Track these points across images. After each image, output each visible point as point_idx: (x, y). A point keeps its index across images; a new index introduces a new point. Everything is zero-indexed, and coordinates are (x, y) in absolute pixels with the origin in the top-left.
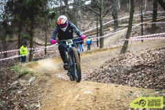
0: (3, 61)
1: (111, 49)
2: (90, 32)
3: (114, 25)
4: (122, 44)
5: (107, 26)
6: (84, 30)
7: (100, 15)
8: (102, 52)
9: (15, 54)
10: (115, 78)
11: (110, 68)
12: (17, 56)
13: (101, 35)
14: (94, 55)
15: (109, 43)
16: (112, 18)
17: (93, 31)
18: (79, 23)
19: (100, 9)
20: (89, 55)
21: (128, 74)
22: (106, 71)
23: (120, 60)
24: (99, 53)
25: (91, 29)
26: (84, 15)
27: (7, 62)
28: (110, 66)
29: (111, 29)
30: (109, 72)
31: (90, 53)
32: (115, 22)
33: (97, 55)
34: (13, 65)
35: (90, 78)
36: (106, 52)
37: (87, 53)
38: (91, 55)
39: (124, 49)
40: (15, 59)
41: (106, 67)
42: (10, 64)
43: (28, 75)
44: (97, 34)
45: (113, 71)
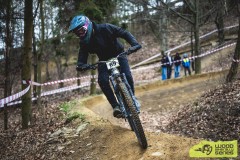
1: (213, 74)
2: (179, 50)
3: (218, 37)
4: (228, 67)
5: (208, 39)
6: (172, 46)
7: (194, 24)
8: (198, 80)
9: (74, 83)
10: (215, 122)
11: (208, 106)
12: (75, 87)
13: (197, 54)
14: (185, 83)
15: (211, 65)
16: (214, 26)
17: (186, 47)
18: (165, 35)
19: (195, 15)
20: (178, 85)
21: (236, 115)
22: (202, 110)
23: (224, 92)
24: (193, 81)
25: (183, 44)
26: (172, 23)
27: (62, 94)
28: (209, 102)
29: (214, 44)
30: (207, 112)
31: (180, 81)
32: (220, 32)
33: (191, 85)
34: (68, 100)
35: (178, 121)
36: (205, 80)
37: (175, 81)
38: (182, 85)
39: (231, 76)
40: (73, 91)
41: (202, 104)
42: (65, 98)
43: (78, 120)
44: (192, 51)
45: (213, 110)
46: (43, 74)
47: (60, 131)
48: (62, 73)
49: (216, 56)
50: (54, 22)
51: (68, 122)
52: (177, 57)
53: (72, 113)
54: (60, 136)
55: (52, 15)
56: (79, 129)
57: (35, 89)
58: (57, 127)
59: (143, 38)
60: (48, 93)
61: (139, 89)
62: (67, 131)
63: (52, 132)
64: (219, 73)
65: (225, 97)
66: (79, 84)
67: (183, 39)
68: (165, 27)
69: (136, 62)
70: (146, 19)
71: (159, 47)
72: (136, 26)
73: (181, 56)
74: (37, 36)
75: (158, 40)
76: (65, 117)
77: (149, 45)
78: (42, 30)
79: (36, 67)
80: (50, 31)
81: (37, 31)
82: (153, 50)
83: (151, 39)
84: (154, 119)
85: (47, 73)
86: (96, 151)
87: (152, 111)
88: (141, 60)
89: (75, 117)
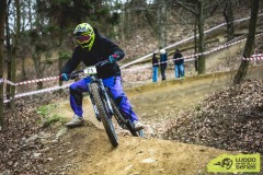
0: (34, 96)
1: (219, 75)
2: (180, 46)
3: (227, 32)
4: (237, 66)
5: (215, 34)
6: (173, 42)
9: (55, 83)
10: (220, 129)
11: (212, 111)
12: (57, 87)
13: (201, 50)
14: (186, 85)
15: (218, 64)
16: (223, 19)
17: (188, 43)
18: (163, 29)
19: (200, 4)
20: (178, 86)
21: (245, 122)
22: (204, 115)
23: (231, 96)
24: (196, 83)
25: (186, 40)
26: (172, 14)
27: (40, 97)
28: (213, 107)
29: (222, 39)
30: (210, 117)
31: (181, 82)
32: (229, 26)
33: (194, 87)
34: (48, 103)
35: (177, 128)
36: (209, 81)
37: (174, 82)
38: (182, 87)
39: (240, 76)
40: (54, 92)
41: (204, 109)
42: (44, 100)
43: (58, 124)
44: (195, 48)
45: (217, 116)
46: (18, 72)
47: (36, 136)
48: (41, 72)
49: (223, 54)
50: (33, 11)
51: (46, 126)
52: (178, 55)
53: (51, 116)
54: (37, 142)
55: (29, 3)
56: (59, 134)
57: (8, 90)
58: (33, 132)
59: (138, 31)
60: (24, 95)
61: (131, 91)
62: (44, 135)
63: (27, 137)
64: (226, 73)
65: (231, 101)
66: (61, 85)
67: (185, 33)
68: (165, 19)
69: (130, 60)
70: (142, 8)
71: (157, 43)
72: (130, 17)
73: (183, 53)
74: (11, 27)
75: (156, 34)
76: (43, 121)
77: (145, 40)
78: (18, 20)
79: (9, 63)
80: (27, 21)
81: (12, 21)
82: (150, 45)
83: (148, 33)
84: (148, 126)
85: (24, 71)
86: (78, 158)
87: (147, 117)
88: (135, 57)
89: (55, 121)
